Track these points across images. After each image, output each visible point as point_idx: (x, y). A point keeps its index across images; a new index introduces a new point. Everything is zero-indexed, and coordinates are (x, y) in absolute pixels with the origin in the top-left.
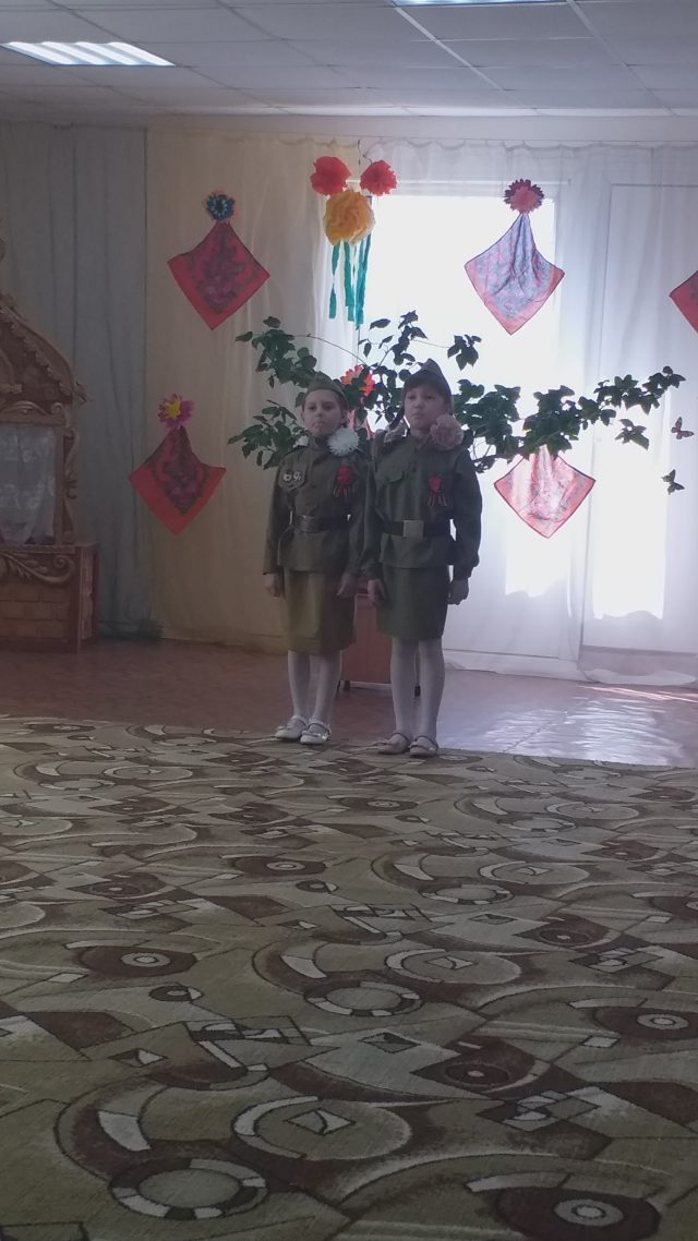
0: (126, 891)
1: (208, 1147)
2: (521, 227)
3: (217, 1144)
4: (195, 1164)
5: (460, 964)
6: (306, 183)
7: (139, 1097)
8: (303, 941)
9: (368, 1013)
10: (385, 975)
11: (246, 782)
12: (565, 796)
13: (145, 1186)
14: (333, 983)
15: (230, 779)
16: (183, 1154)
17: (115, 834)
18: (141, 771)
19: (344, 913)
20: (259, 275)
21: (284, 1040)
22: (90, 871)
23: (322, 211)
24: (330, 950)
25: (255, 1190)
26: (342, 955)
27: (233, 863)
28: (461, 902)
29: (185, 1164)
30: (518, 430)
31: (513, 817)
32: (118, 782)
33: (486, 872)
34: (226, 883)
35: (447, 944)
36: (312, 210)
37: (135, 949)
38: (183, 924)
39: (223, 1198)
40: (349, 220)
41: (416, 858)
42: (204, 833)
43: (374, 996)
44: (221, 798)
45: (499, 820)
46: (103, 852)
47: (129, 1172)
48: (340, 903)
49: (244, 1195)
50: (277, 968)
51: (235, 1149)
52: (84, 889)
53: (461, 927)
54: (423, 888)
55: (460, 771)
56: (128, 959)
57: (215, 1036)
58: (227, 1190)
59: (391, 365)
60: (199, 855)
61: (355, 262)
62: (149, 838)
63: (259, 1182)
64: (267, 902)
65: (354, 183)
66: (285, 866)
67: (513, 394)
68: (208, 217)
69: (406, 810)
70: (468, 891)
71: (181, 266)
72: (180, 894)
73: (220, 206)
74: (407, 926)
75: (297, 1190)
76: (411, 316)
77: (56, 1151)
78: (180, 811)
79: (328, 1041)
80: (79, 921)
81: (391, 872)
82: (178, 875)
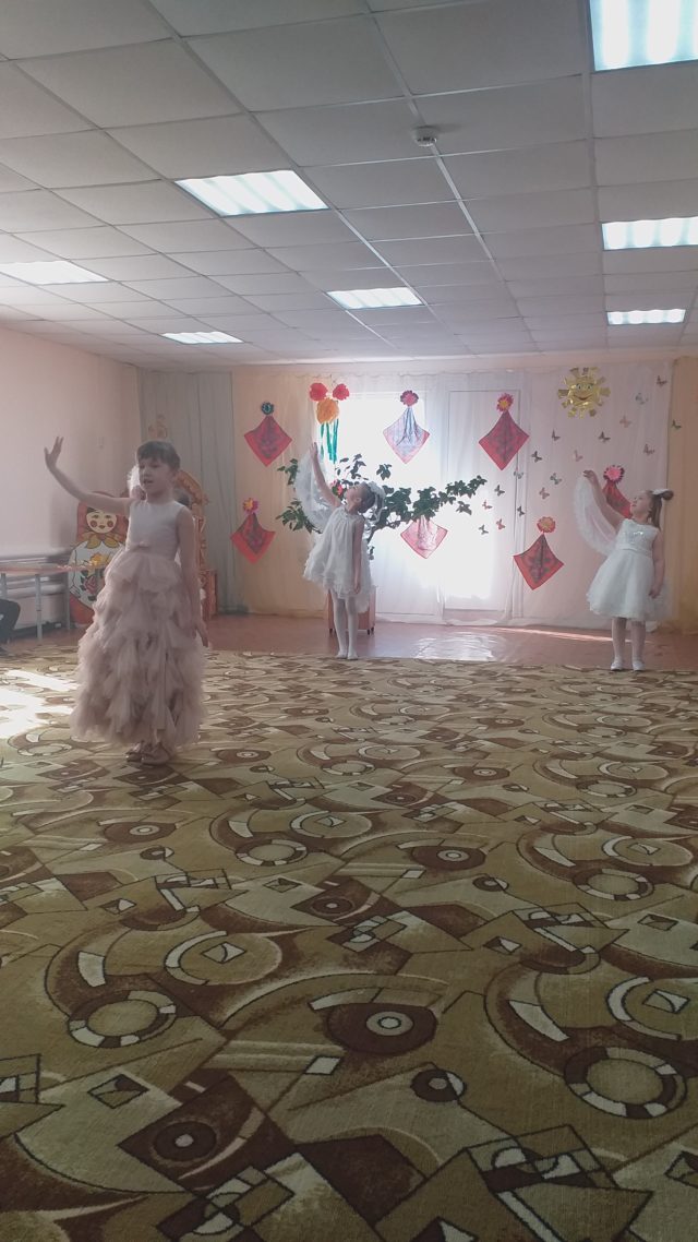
0: (237, 725)
1: (280, 834)
2: (409, 412)
3: (284, 833)
4: (274, 842)
5: (392, 751)
6: (308, 396)
7: (246, 815)
8: (320, 744)
9: (351, 774)
10: (357, 757)
11: (291, 676)
12: (438, 676)
13: (251, 852)
14: (335, 761)
15: (284, 675)
16: (268, 838)
17: (230, 700)
18: (242, 673)
19: (338, 731)
20: (287, 440)
21: (312, 787)
22: (220, 717)
23: (315, 409)
24: (332, 747)
25: (301, 852)
27: (286, 711)
28: (392, 724)
29: (269, 842)
30: (410, 508)
31: (414, 686)
32: (231, 677)
33: (403, 711)
34: (283, 720)
35: (386, 743)
36: (311, 406)
37: (241, 750)
38: (264, 739)
39: (287, 855)
40: (327, 412)
41: (370, 707)
42: (272, 698)
43: (354, 766)
44: (279, 683)
45: (408, 688)
46: (226, 708)
47: (243, 846)
48: (335, 726)
49: (297, 854)
50: (308, 756)
51: (292, 835)
52: (217, 725)
53: (392, 735)
54: (374, 719)
55: (388, 667)
56: (239, 755)
57: (280, 787)
58: (289, 852)
59: (351, 480)
60: (269, 708)
61: (331, 432)
62: (247, 701)
63: (304, 849)
64: (301, 727)
65: (329, 395)
66: (310, 712)
67: (408, 491)
68: (262, 413)
69: (365, 685)
70: (395, 719)
71: (250, 437)
72: (262, 726)
73: (267, 408)
74: (367, 736)
75: (321, 851)
76: (359, 456)
77: (210, 839)
78: (260, 689)
79: (333, 786)
80: (216, 739)
81: (359, 712)
82: (260, 717)
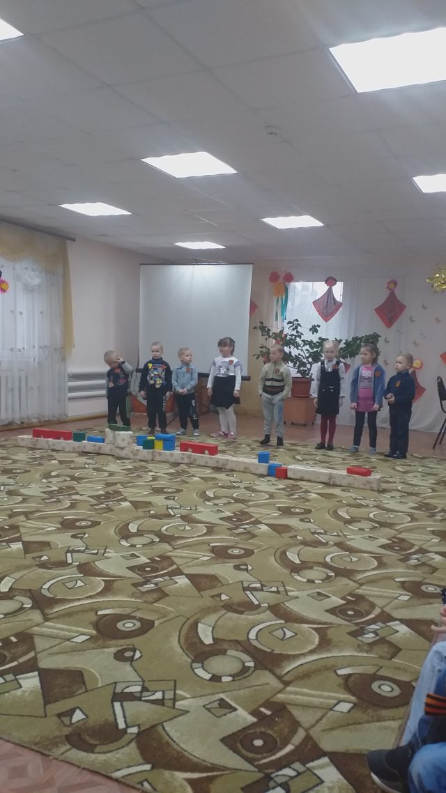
26: (356, 512)
